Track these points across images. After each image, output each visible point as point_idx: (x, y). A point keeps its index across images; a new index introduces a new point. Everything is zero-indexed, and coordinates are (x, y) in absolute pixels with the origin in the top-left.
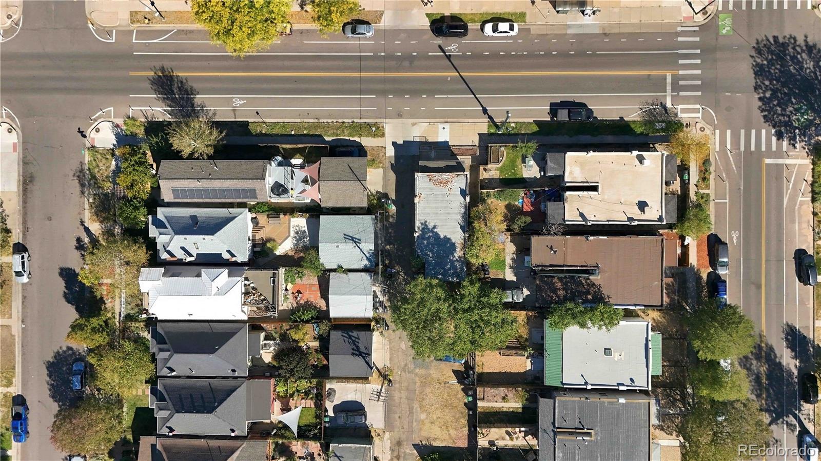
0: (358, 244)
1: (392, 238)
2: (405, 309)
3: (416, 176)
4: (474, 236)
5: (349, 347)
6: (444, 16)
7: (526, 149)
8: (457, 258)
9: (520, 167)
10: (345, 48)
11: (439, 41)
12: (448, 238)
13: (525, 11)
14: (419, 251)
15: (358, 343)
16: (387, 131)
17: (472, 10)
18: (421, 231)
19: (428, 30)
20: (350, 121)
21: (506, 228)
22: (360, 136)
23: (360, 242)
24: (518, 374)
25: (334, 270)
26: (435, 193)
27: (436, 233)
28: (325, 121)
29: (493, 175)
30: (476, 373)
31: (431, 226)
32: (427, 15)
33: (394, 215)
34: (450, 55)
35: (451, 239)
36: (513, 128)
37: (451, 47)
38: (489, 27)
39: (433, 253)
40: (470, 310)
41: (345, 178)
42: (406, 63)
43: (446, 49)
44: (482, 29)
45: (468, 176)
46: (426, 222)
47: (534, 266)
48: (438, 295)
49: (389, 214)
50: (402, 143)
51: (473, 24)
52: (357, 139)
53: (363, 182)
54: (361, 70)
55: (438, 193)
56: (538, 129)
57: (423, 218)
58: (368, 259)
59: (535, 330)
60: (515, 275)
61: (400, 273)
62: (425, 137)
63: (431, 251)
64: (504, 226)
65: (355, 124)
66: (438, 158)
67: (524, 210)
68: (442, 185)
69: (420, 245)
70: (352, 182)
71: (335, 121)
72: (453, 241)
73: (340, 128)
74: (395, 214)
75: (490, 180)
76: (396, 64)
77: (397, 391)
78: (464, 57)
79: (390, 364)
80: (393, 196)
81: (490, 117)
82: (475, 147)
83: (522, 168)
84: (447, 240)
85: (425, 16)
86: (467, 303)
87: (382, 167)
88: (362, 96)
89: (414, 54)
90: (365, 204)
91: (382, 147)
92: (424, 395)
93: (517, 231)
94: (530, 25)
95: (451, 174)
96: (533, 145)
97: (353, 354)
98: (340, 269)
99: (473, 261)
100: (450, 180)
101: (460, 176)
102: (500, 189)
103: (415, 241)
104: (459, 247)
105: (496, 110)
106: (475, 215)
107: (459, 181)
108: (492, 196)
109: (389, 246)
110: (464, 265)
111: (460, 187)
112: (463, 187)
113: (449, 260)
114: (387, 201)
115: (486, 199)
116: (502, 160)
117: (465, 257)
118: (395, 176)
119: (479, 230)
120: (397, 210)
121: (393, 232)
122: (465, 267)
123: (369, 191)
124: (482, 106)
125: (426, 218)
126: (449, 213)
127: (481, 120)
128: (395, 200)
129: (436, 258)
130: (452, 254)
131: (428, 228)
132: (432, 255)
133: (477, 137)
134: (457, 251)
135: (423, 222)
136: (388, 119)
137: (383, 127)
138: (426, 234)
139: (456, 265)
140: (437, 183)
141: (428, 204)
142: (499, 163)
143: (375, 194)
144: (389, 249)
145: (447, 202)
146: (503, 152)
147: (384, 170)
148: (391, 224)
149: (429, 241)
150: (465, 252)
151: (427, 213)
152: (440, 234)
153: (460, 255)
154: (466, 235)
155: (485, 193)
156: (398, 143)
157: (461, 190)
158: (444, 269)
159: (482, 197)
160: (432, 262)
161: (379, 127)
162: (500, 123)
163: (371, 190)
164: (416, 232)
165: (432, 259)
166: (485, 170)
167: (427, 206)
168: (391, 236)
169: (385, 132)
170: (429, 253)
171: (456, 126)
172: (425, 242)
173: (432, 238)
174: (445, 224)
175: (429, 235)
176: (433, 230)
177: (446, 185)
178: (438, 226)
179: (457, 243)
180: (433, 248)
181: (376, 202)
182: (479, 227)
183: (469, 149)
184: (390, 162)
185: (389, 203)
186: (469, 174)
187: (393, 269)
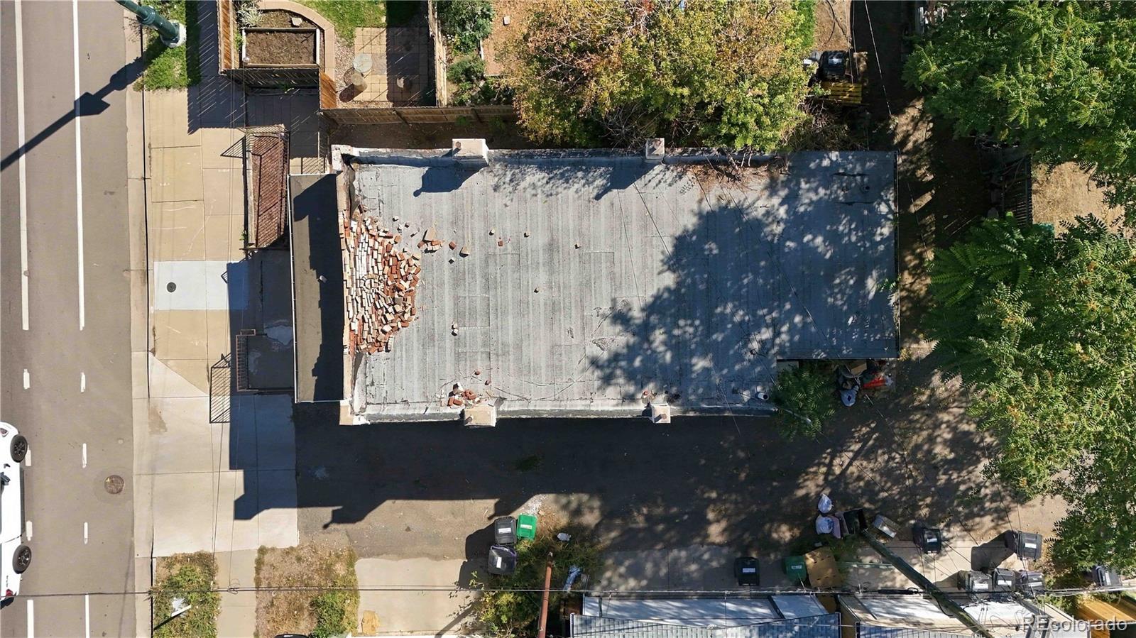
1: (674, 510)
3: (359, 421)
8: (776, 201)
12: (675, 246)
14: (746, 395)
18: (641, 385)
26: (449, 320)
27: (650, 309)
29: (375, 56)
31: (619, 339)
33: (565, 507)
35: (678, 233)
39: (758, 324)
45: (355, 152)
46: (594, 363)
49: (563, 530)
50: (239, 475)
55: (448, 304)
57: (578, 376)
61: (837, 471)
62: (210, 371)
63: (744, 332)
66: (283, 310)
68: (405, 286)
69: (714, 394)
72: (690, 222)
74: (564, 500)
75: (395, 66)
80: (479, 511)
81: (121, 80)
82: (251, 142)
84: (684, 250)
87: (351, 563)
91: (259, 563)
95: (348, 239)
99: (794, 115)
100: (381, 244)
101: (357, 192)
102: (432, 17)
103: (698, 414)
104: (720, 192)
105: (85, 56)
106: (557, 107)
107: (385, 197)
108: (469, 57)
109: (709, 523)
110: (812, 165)
111: (417, 194)
112: (414, 176)
113: (788, 243)
114: (504, 540)
115: (482, 83)
116: (304, 19)
117: (772, 162)
118: (388, 503)
119: (637, 75)
120: (544, 492)
121: (645, 510)
122: (821, 161)
123: (456, 627)
124: (69, 117)
125: (576, 362)
126: (551, 245)
127: (133, 122)
128: (497, 500)
129: (779, 306)
130: (758, 225)
131: (625, 351)
132: (767, 327)
133: (206, 134)
134: (742, 199)
135: (599, 378)
136: (133, 536)
137: (170, 562)
138: (661, 361)
139: (812, 202)
140: (398, 308)
141: (506, 353)
142: (318, 31)
143: (472, 595)
144: (723, 524)
145: (495, 255)
146: (265, 11)
147: (363, 556)
148: (608, 516)
149: (693, 346)
150: (746, 161)
151: (553, 354)
152: (659, 290)
153: (761, 187)
154: (660, 148)
155: (454, 88)
156: (241, 492)
157: (430, 184)
158: (833, 267)
159: (472, 98)
160: (800, 325)
161: (169, 579)
162: (144, 32)
163: (451, 620)
164: (648, 411)
165: (785, 329)
166: (351, 92)
167: (519, 359)
168: (667, 519)
169: (193, 552)
170: (755, 345)
171: (161, 231)
172: (700, 364)
173: (676, 332)
174: (604, 265)
175: (664, 343)
176: (638, 326)
177: (404, 263)
178: (614, 300)
179: (700, 201)
180: (729, 326)
181: (506, 598)
182: (620, 73)
183: (259, 169)
184: (326, 526)
185: (509, 530)
186: (345, 149)
187: (817, 508)
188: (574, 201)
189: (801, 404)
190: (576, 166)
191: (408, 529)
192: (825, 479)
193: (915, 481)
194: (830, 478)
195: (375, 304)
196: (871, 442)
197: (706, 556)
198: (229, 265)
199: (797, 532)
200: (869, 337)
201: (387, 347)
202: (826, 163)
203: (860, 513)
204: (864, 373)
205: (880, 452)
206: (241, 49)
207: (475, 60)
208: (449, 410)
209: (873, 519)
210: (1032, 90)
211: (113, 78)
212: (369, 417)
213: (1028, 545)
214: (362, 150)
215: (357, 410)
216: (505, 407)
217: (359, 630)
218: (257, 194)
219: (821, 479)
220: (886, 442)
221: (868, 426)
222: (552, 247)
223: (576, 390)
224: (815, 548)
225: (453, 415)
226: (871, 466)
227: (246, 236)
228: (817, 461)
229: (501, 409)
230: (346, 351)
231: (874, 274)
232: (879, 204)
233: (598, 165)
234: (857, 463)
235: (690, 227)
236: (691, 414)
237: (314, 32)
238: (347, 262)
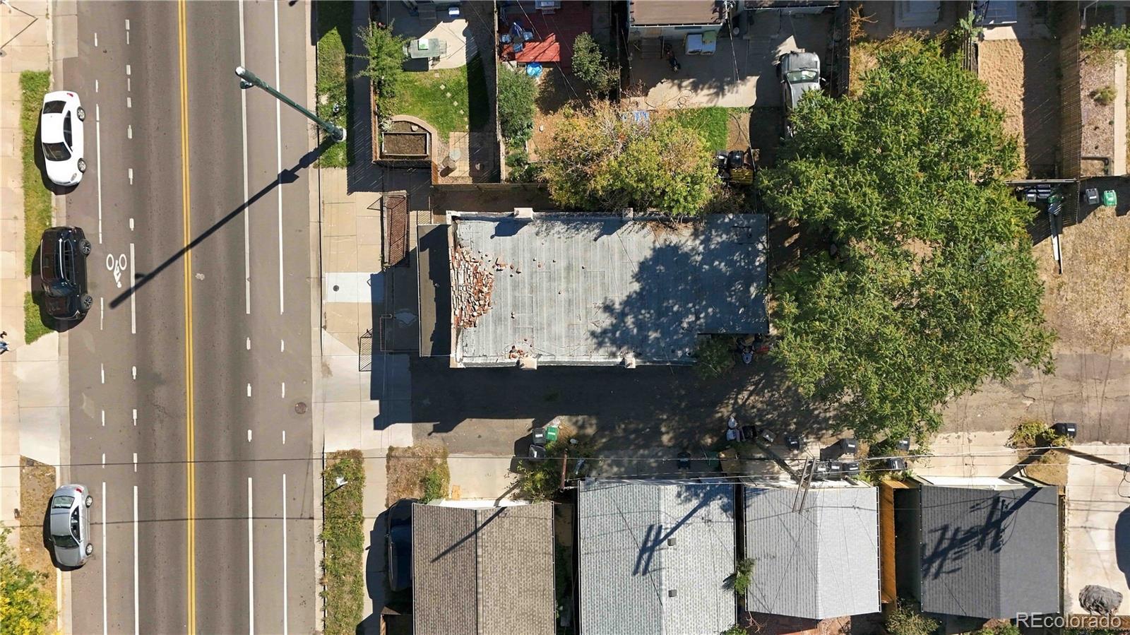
0: (662, 536)
1: (641, 425)
2: (883, 399)
3: (461, 366)
4: (634, 190)
5: (973, 558)
6: (33, 292)
7: (384, 57)
8: (698, 242)
9: (437, 75)
10: (120, 561)
11: (99, 307)
12: (640, 268)
13: (19, 75)
14: (680, 353)
15: (957, 530)
16: (346, 447)
17: (16, 218)
18: (620, 347)
19: (70, 335)
20: (318, 548)
21: (608, 102)
22: (359, 518)
23: (655, 528)
24: (1026, 60)
25: (740, 599)
26: (510, 309)
27: (625, 303)
28: (319, 615)
29: (462, 150)
30: (1033, 181)
31: (606, 321)
32: (31, 337)
33: (575, 423)
34: (137, 276)
35: (642, 260)
36: (332, 97)
37: (116, 273)
38: (60, 171)
39: (688, 312)
40: (887, 185)
41: (471, 571)
42: (161, 394)
43: (119, 285)
44: (67, 189)
45: (458, 214)
46: (593, 334)
47: (721, 17)
48: (838, 292)
49: (574, 437)
50: (377, 402)
51: (53, 214)
52: (368, 526)
53: (481, 520)
54: (178, 520)
55: (510, 300)
56: (335, 31)
57: (582, 342)
58: (704, 503)
59: (901, 16)
60: (743, 78)
61: (740, 402)
62: (360, 339)
63: (679, 317)
64: (604, 109)
65: (328, 534)
66: (412, 304)
67: (557, 59)
68: (485, 290)
69: (663, 351)
70: (480, 552)
71: (319, 589)
72: (648, 254)
73: (337, 576)
74: (574, 419)
75: (474, 155)
76: (162, 422)
77: (1085, 410)
78: (141, 237)
79: (1003, 429)
80: (523, 426)
81: (305, 161)
82: (386, 201)
83: (441, 71)
84: (645, 270)
85: (33, 344)
86: (865, 195)
87: (445, 456)
88: (251, 515)
89: (134, 374)
90: (545, 509)
91: (389, 458)
92: (1094, 331)
93: (617, 75)
94: (55, 60)
95: (454, 263)
96: (372, 35)
97: (996, 546)
98: (736, 584)
99: (706, 194)
100: (472, 266)
101: (458, 236)
102: (499, 127)
103: (651, 364)
104: (666, 237)
105: (284, 147)
106: (572, 188)
107: (474, 239)
108: (519, 151)
109: (663, 434)
110: (719, 222)
111: (492, 237)
112: (491, 227)
113: (704, 266)
114: (538, 442)
115: (526, 167)
116: (419, 126)
117: (694, 220)
118: (468, 420)
119: (616, 176)
120: (562, 415)
121: (623, 426)
122: (724, 219)
123: (508, 496)
124: (275, 184)
125: (583, 333)
126: (568, 267)
127: (313, 187)
128: (533, 419)
129: (699, 303)
130: (687, 256)
131: (610, 328)
132: (692, 314)
133: (358, 195)
134: (678, 241)
135: (595, 343)
136: (312, 440)
137: (335, 455)
138: (631, 333)
139: (718, 243)
140: (482, 302)
141: (542, 329)
142: (428, 134)
143: (518, 476)
144: (671, 435)
145: (536, 272)
146: (395, 122)
147: (452, 452)
148: (601, 429)
149: (649, 325)
150: (680, 219)
151: (569, 330)
152: (630, 293)
153: (690, 234)
154: (631, 215)
155: (510, 169)
156: (378, 414)
157: (500, 232)
158: (731, 281)
159: (520, 176)
160: (711, 314)
161: (334, 466)
162: (320, 132)
163: (505, 491)
164: (623, 362)
165: (702, 315)
166: (447, 171)
167: (549, 332)
168: (636, 431)
169: (349, 450)
170: (685, 325)
171: (330, 254)
172: (653, 335)
173: (640, 317)
174: (598, 278)
175: (633, 323)
176: (618, 313)
177: (485, 276)
178: (606, 298)
179: (654, 242)
180: (670, 314)
181: (539, 476)
182: (607, 176)
183: (391, 218)
184: (430, 434)
185: (541, 435)
186: (454, 213)
187: (728, 424)
188: (582, 242)
189: (709, 358)
190: (583, 222)
191: (480, 437)
192: (733, 407)
193: (788, 409)
194: (736, 407)
195: (468, 300)
196: (761, 385)
197: (660, 454)
198: (372, 275)
199: (715, 439)
200: (751, 321)
201: (475, 325)
202: (727, 220)
203: (753, 428)
204: (754, 342)
205: (766, 391)
206: (381, 145)
207: (523, 153)
208: (509, 361)
209: (762, 431)
210: (799, 202)
211: (301, 160)
212: (465, 364)
213: (850, 446)
214: (462, 213)
215: (458, 360)
216: (541, 359)
217: (450, 497)
218: (389, 232)
219: (730, 408)
220: (770, 385)
221: (759, 375)
222: (569, 268)
223: (582, 350)
224: (726, 449)
225: (513, 363)
226: (761, 399)
227: (383, 257)
228: (727, 397)
229: (539, 360)
230: (452, 326)
231: (755, 285)
232: (758, 244)
233: (595, 222)
234: (752, 398)
235: (648, 257)
236: (648, 364)
237: (426, 134)
238: (453, 276)
